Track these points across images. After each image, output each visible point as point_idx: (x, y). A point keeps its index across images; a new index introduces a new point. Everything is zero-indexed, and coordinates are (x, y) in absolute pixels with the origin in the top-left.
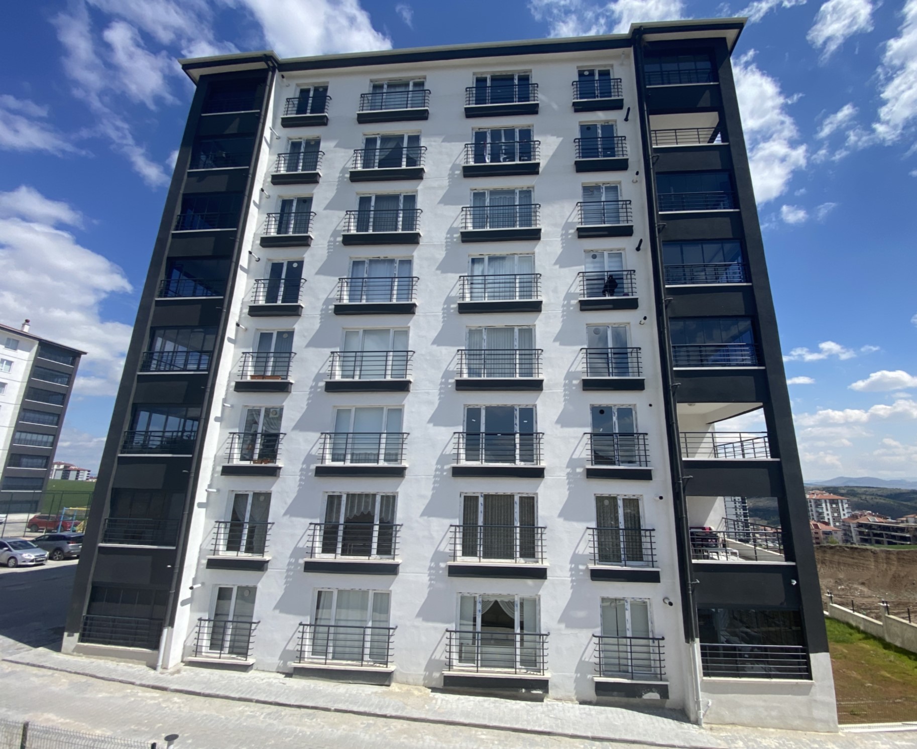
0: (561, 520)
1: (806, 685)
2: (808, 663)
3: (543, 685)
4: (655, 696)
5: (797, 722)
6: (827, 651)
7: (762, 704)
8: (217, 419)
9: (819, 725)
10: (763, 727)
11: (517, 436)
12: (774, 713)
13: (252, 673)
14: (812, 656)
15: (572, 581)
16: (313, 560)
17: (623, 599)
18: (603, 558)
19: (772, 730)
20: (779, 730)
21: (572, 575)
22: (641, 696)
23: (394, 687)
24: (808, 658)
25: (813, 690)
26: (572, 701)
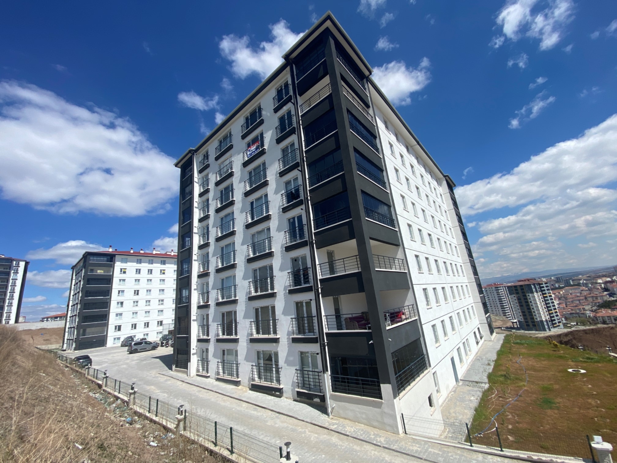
0: (283, 316)
1: (379, 402)
2: (380, 390)
3: (280, 390)
4: (317, 400)
5: (376, 424)
6: (390, 383)
7: (358, 410)
8: (195, 290)
9: (388, 428)
10: (359, 423)
11: (269, 278)
12: (364, 416)
13: (209, 379)
14: (381, 385)
15: (288, 344)
16: (219, 338)
17: (308, 352)
18: (299, 333)
19: (363, 425)
20: (366, 426)
21: (288, 341)
22: (313, 400)
23: (240, 387)
24: (379, 386)
25: (383, 406)
26: (291, 399)
